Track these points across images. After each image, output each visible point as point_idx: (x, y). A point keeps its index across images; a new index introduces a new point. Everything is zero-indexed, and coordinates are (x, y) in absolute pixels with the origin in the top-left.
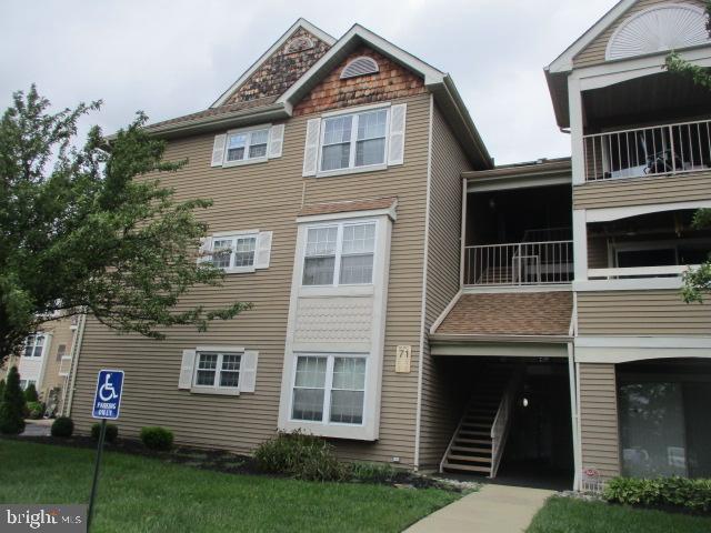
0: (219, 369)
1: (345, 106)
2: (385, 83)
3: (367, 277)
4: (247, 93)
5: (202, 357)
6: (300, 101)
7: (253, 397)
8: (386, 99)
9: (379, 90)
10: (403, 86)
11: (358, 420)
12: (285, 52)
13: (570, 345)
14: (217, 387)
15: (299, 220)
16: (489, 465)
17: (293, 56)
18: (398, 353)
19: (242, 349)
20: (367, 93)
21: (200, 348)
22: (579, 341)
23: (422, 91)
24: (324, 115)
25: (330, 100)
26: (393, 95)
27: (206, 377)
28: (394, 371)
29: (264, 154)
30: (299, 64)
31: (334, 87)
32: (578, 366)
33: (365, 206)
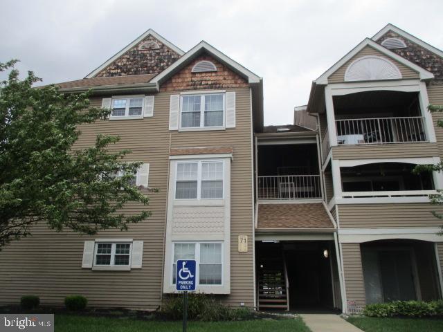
0: (113, 253)
1: (195, 89)
2: (221, 78)
3: (220, 194)
4: (112, 71)
5: (100, 246)
6: (165, 82)
7: (141, 271)
8: (222, 88)
9: (218, 82)
10: (233, 81)
11: (219, 282)
12: (140, 49)
13: (335, 234)
14: (112, 265)
15: (171, 158)
16: (285, 303)
17: (145, 52)
18: (239, 240)
19: (131, 240)
20: (210, 83)
21: (97, 240)
22: (340, 231)
23: (245, 85)
24: (182, 93)
25: (185, 84)
26: (226, 86)
27: (103, 259)
28: (238, 251)
29: (140, 114)
30: (149, 58)
31: (187, 77)
32: (340, 245)
33: (214, 151)
